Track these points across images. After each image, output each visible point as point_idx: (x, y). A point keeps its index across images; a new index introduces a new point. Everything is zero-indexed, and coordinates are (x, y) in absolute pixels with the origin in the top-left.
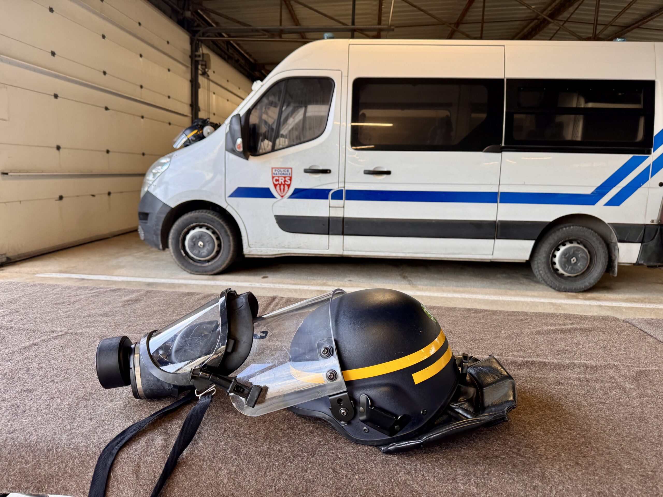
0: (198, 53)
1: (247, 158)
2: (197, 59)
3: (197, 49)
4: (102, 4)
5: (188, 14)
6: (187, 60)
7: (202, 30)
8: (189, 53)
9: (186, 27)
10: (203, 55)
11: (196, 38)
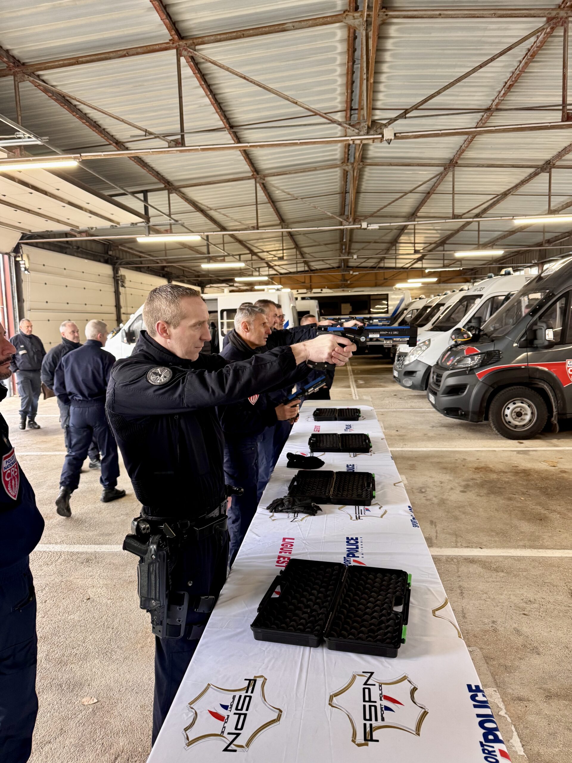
0: (118, 275)
1: (130, 344)
2: (118, 278)
3: (117, 273)
4: (65, 271)
5: (110, 253)
6: (111, 281)
7: (119, 261)
8: (112, 276)
9: (109, 261)
10: (121, 275)
11: (116, 266)
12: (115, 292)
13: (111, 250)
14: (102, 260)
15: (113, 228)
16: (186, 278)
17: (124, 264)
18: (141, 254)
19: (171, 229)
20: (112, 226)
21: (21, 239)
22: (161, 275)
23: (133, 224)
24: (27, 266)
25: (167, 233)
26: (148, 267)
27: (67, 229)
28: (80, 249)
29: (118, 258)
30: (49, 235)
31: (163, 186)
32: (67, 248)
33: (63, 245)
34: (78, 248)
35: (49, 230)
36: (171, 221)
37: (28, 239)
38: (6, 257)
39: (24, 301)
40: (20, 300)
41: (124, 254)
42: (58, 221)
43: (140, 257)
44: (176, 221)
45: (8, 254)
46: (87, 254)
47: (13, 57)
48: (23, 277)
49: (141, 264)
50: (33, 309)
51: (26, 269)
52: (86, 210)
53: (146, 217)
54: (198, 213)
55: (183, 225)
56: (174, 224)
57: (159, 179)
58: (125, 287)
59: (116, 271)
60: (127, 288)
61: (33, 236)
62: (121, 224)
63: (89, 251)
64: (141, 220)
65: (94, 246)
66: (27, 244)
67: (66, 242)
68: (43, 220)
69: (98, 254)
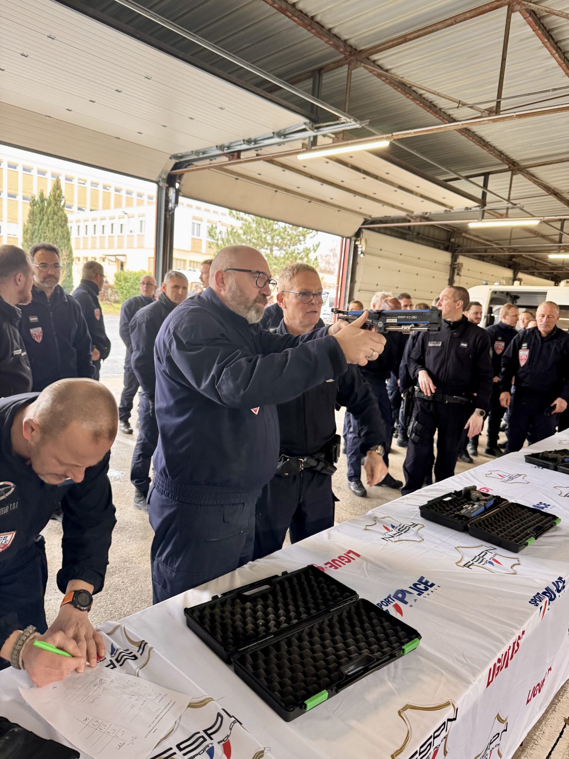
2: (455, 266)
3: (455, 260)
4: (401, 256)
5: (453, 240)
6: (448, 268)
7: (460, 249)
8: (450, 263)
9: (450, 249)
10: (459, 264)
11: (456, 253)
12: (449, 280)
13: (453, 238)
14: (442, 247)
15: (447, 213)
16: (536, 271)
17: (466, 252)
18: (487, 243)
19: (507, 213)
20: (446, 210)
21: (363, 224)
22: (507, 265)
23: (467, 208)
24: (364, 249)
25: (502, 218)
26: (493, 256)
27: (403, 214)
28: (420, 235)
29: (459, 246)
30: (387, 220)
31: (506, 167)
32: (407, 234)
33: (403, 231)
34: (418, 234)
35: (388, 215)
36: (508, 205)
37: (368, 224)
38: (348, 240)
39: (356, 282)
40: (353, 281)
41: (469, 241)
42: (393, 206)
43: (486, 245)
44: (515, 205)
45: (350, 238)
46: (428, 241)
47: (351, 46)
48: (359, 260)
49: (486, 252)
50: (363, 290)
51: (362, 253)
52: (416, 194)
53: (483, 202)
54: (550, 196)
55: (522, 209)
56: (512, 208)
57: (502, 160)
58: (460, 276)
59: (454, 258)
60: (462, 277)
61: (374, 222)
62: (454, 208)
63: (430, 237)
64: (477, 204)
65: (437, 233)
66: (369, 229)
67: (407, 228)
68: (379, 205)
69: (439, 241)
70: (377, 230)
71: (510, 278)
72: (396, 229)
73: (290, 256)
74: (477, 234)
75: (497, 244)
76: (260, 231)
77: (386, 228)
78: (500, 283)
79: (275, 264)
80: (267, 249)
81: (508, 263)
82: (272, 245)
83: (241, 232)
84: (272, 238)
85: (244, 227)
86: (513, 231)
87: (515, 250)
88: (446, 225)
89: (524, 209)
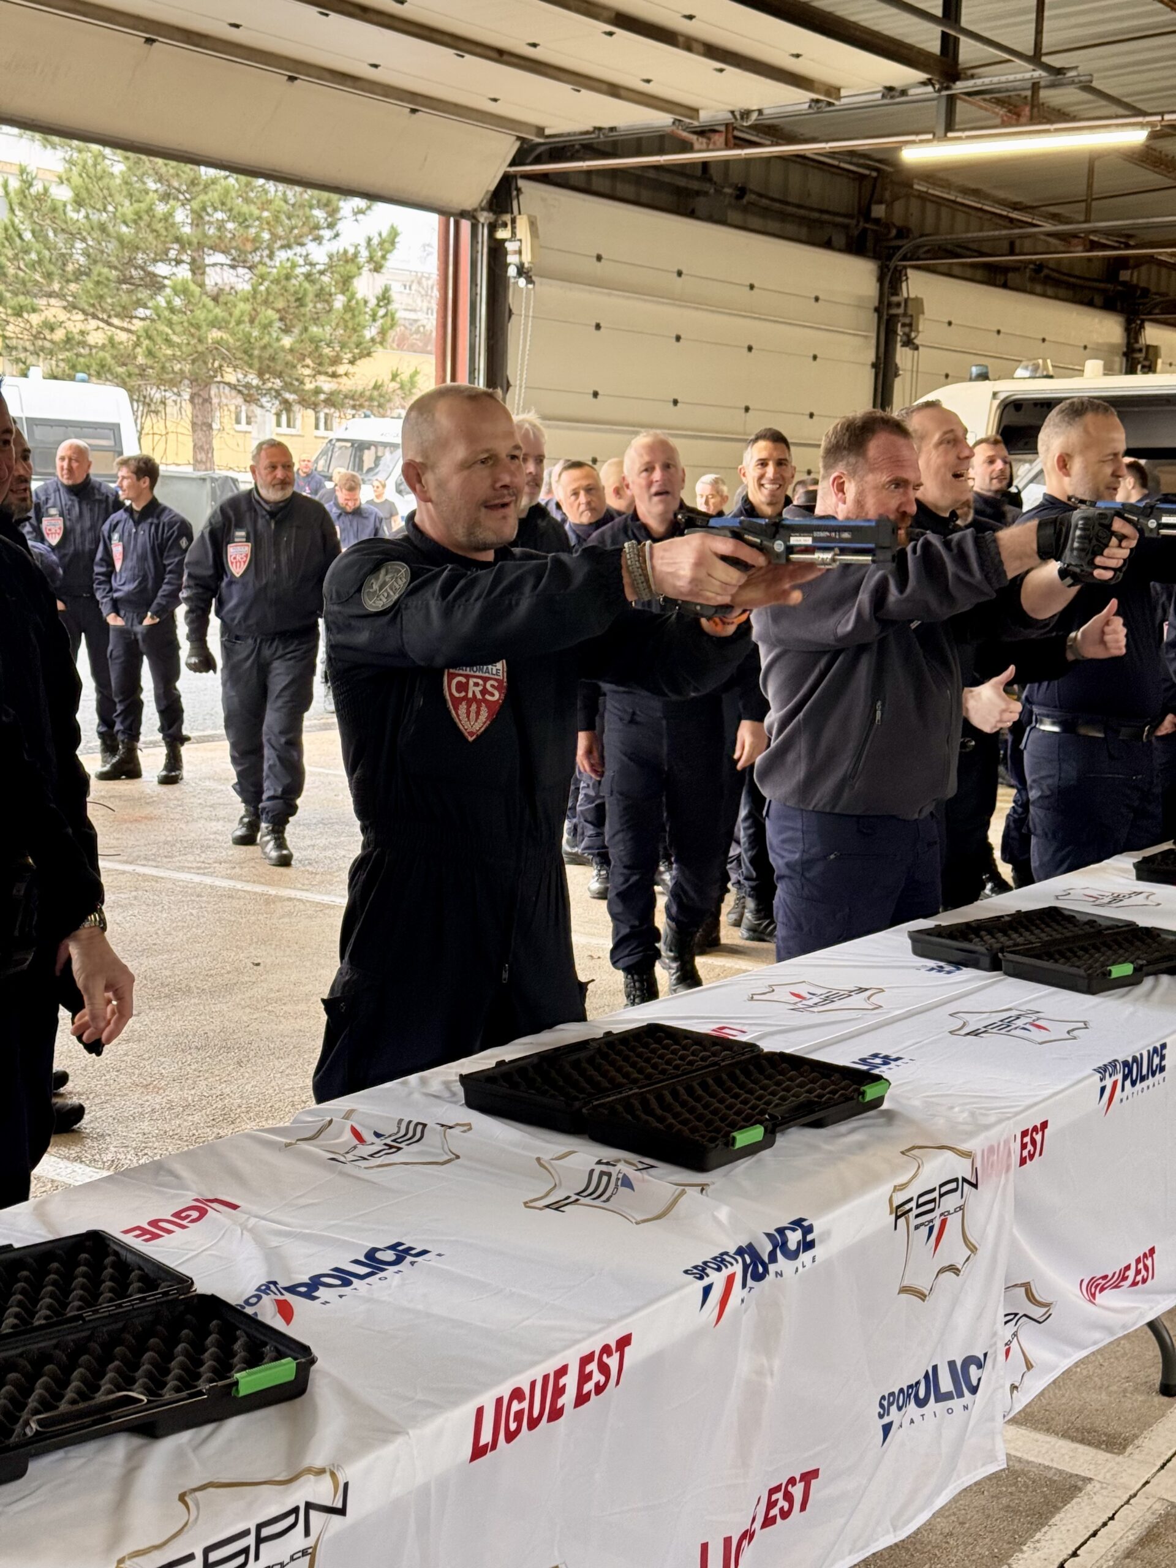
2: (894, 311)
3: (895, 289)
4: (680, 281)
5: (879, 211)
6: (868, 320)
7: (907, 245)
8: (873, 302)
9: (870, 244)
11: (894, 263)
12: (875, 366)
13: (880, 202)
14: (839, 239)
15: (823, 110)
18: (1014, 215)
19: (1036, 103)
20: (815, 101)
21: (516, 161)
22: (1098, 299)
23: (889, 91)
24: (527, 258)
25: (1018, 124)
26: (1040, 267)
27: (661, 120)
28: (749, 197)
29: (903, 232)
30: (615, 143)
32: (698, 193)
33: (682, 182)
34: (743, 192)
35: (606, 124)
36: (1035, 75)
37: (538, 160)
38: (466, 225)
42: (614, 90)
43: (1012, 224)
44: (1060, 71)
45: (469, 214)
48: (513, 300)
49: (1012, 252)
51: (521, 271)
52: (688, 44)
53: (946, 67)
55: (1087, 88)
56: (1052, 86)
58: (916, 347)
59: (890, 281)
60: (923, 352)
61: (561, 150)
62: (843, 93)
63: (787, 203)
64: (923, 76)
65: (816, 186)
66: (544, 178)
67: (699, 172)
68: (563, 89)
69: (825, 217)
70: (581, 182)
71: (1112, 348)
72: (652, 174)
73: (275, 288)
74: (973, 185)
75: (1056, 218)
76: (147, 192)
77: (614, 174)
78: (1036, 368)
79: (214, 324)
80: (178, 262)
81: (1103, 291)
82: (200, 246)
83: (62, 194)
84: (198, 218)
85: (76, 180)
86: (1097, 163)
87: (1125, 238)
88: (852, 153)
89: (1095, 84)
